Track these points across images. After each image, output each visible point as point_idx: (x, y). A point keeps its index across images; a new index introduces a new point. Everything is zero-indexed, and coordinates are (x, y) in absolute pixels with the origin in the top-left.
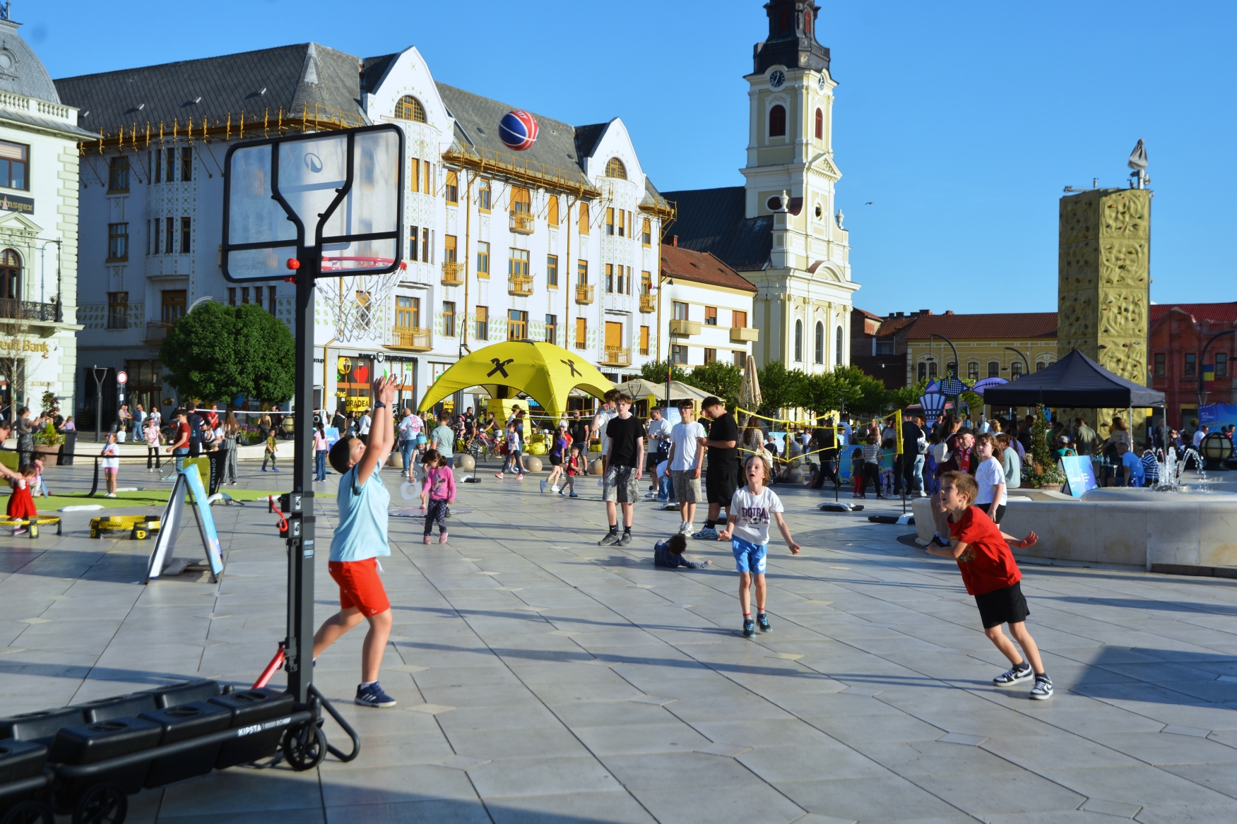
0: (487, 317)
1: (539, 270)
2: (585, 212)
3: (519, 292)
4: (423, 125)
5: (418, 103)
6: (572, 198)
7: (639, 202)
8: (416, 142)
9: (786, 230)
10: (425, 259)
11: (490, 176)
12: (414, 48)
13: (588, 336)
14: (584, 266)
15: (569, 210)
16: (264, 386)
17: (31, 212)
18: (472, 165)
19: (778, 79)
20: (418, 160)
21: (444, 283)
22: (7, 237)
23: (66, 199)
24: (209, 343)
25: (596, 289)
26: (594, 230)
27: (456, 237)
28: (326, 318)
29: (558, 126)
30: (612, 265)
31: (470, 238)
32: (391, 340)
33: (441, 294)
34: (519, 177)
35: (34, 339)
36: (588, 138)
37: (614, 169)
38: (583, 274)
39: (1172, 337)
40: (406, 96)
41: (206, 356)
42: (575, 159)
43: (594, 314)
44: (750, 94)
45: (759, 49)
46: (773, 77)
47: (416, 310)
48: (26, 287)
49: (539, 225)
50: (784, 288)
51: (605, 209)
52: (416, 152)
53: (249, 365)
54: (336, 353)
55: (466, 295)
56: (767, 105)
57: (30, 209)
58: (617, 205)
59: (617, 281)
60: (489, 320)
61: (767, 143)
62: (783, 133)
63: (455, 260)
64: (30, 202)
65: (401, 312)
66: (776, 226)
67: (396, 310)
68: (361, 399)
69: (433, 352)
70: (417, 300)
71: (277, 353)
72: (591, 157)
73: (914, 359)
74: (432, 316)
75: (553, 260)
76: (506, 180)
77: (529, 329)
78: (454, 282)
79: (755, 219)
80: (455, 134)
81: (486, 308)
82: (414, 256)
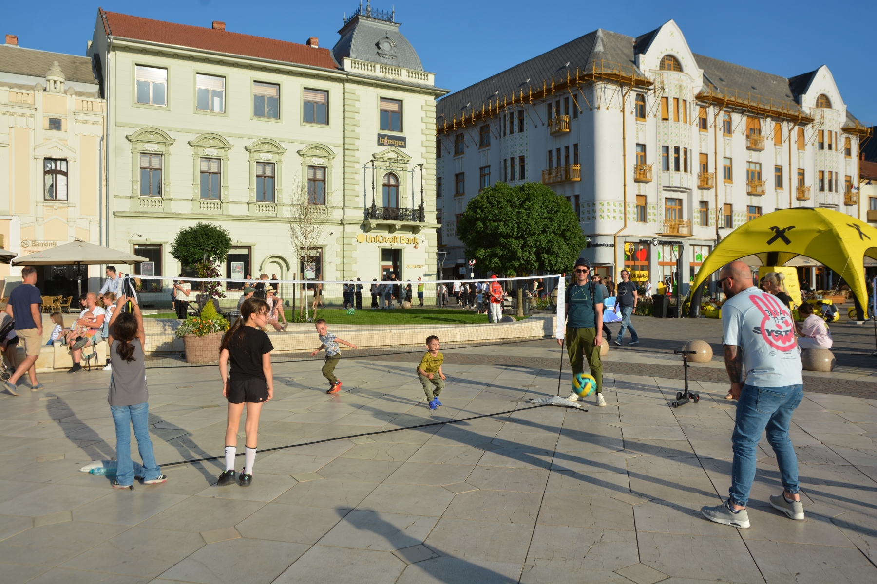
0: (732, 211)
1: (769, 176)
2: (802, 134)
3: (755, 193)
4: (680, 73)
5: (676, 59)
6: (791, 125)
7: (842, 125)
8: (676, 86)
10: (686, 170)
11: (730, 110)
12: (672, 21)
14: (802, 174)
15: (790, 133)
17: (404, 147)
18: (718, 103)
20: (678, 99)
21: (700, 188)
22: (388, 164)
23: (428, 136)
25: (812, 189)
26: (809, 148)
27: (707, 155)
28: (615, 214)
29: (777, 78)
30: (823, 172)
31: (717, 155)
32: (662, 229)
33: (698, 196)
34: (753, 109)
35: (408, 235)
36: (800, 84)
37: (821, 103)
38: (801, 179)
40: (667, 56)
41: (491, 231)
42: (792, 98)
47: (680, 207)
48: (402, 198)
49: (768, 144)
51: (817, 132)
52: (676, 93)
53: (530, 239)
54: (623, 240)
55: (716, 196)
57: (403, 144)
58: (826, 128)
59: (826, 182)
60: (734, 213)
63: (707, 171)
64: (403, 139)
65: (669, 209)
67: (665, 208)
68: (642, 272)
69: (693, 237)
70: (680, 200)
72: (805, 94)
74: (692, 210)
76: (742, 112)
78: (707, 186)
80: (704, 82)
81: (731, 205)
82: (677, 168)
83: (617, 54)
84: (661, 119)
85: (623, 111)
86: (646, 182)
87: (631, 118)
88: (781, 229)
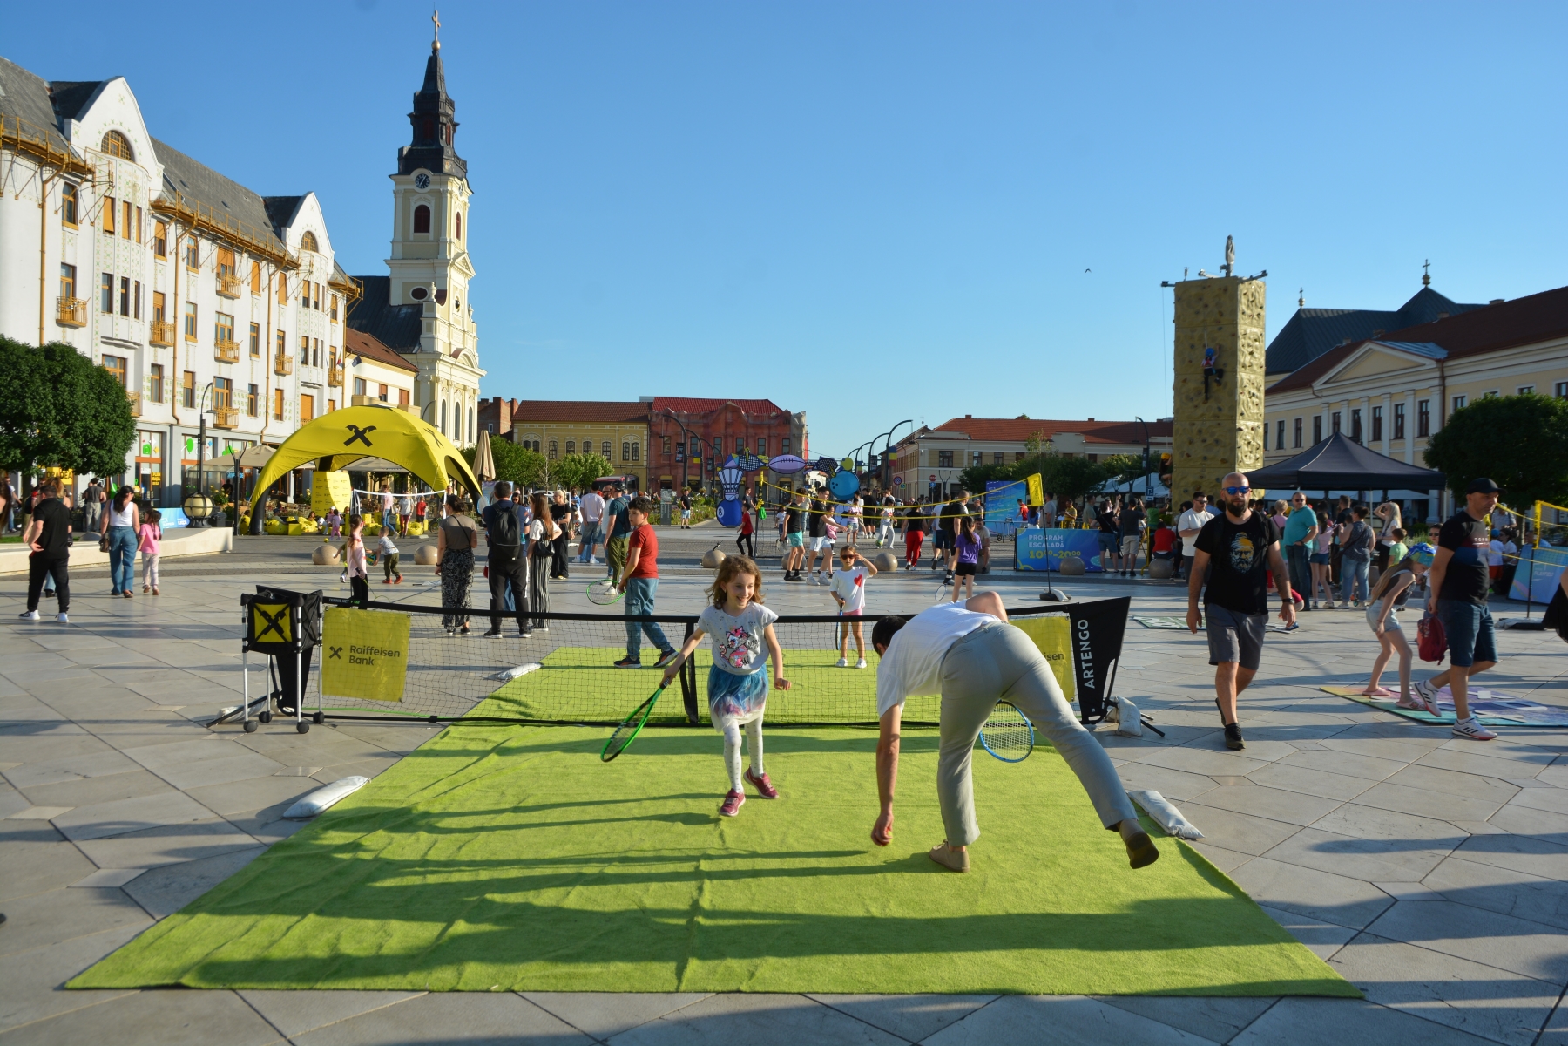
0: (193, 383)
2: (284, 283)
3: (225, 359)
4: (132, 163)
5: (125, 142)
6: (272, 268)
7: (329, 278)
8: (126, 182)
9: (436, 318)
10: (136, 315)
11: (199, 234)
12: (122, 79)
13: (285, 407)
14: (282, 337)
15: (270, 281)
16: (94, 453)
18: (185, 220)
19: (423, 182)
20: (129, 204)
21: (152, 344)
24: (14, 392)
25: (293, 362)
26: (291, 301)
27: (164, 295)
29: (248, 193)
30: (307, 338)
31: (178, 298)
33: (149, 355)
34: (228, 237)
36: (282, 211)
37: (307, 243)
38: (281, 345)
39: (727, 425)
40: (112, 131)
41: (11, 410)
42: (271, 229)
43: (289, 384)
44: (395, 192)
45: (405, 152)
46: (419, 179)
47: (122, 371)
49: (244, 290)
50: (433, 370)
51: (302, 282)
52: (127, 195)
53: (78, 424)
55: (174, 358)
56: (412, 204)
58: (313, 278)
59: (310, 353)
60: (196, 386)
61: (411, 238)
62: (427, 230)
63: (164, 319)
66: (425, 314)
69: (141, 418)
70: (124, 361)
71: (114, 410)
72: (289, 228)
73: (520, 438)
74: (140, 377)
75: (255, 328)
76: (213, 240)
77: (234, 398)
78: (162, 343)
79: (400, 307)
80: (164, 185)
81: (193, 374)
82: (125, 312)
83: (29, 107)
84: (102, 230)
85: (42, 206)
86: (75, 327)
87: (55, 220)
88: (361, 429)
